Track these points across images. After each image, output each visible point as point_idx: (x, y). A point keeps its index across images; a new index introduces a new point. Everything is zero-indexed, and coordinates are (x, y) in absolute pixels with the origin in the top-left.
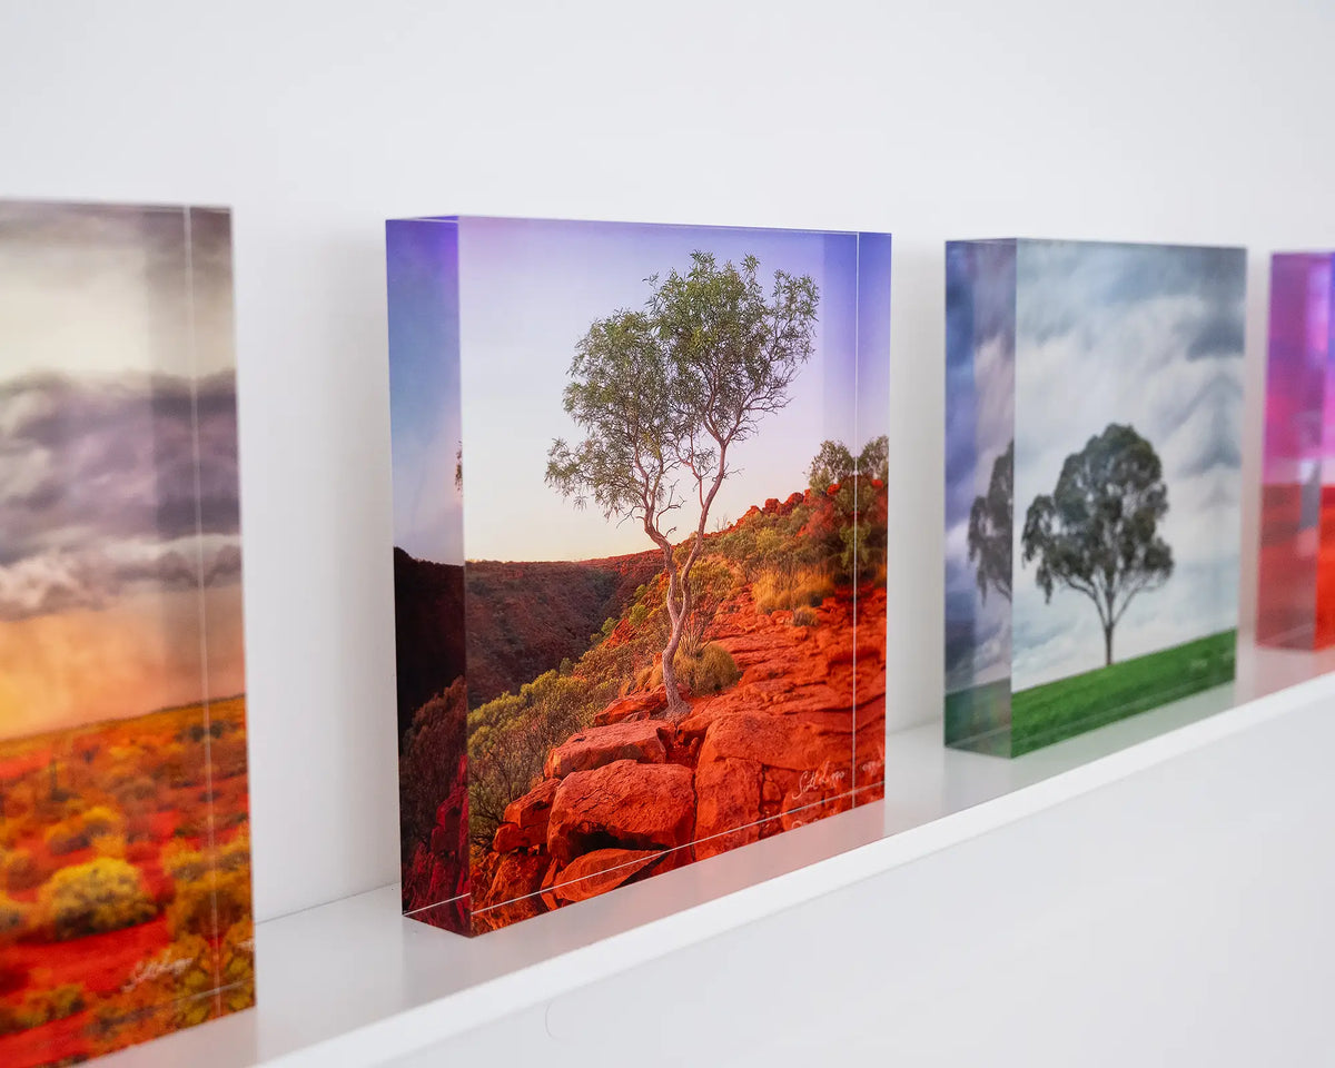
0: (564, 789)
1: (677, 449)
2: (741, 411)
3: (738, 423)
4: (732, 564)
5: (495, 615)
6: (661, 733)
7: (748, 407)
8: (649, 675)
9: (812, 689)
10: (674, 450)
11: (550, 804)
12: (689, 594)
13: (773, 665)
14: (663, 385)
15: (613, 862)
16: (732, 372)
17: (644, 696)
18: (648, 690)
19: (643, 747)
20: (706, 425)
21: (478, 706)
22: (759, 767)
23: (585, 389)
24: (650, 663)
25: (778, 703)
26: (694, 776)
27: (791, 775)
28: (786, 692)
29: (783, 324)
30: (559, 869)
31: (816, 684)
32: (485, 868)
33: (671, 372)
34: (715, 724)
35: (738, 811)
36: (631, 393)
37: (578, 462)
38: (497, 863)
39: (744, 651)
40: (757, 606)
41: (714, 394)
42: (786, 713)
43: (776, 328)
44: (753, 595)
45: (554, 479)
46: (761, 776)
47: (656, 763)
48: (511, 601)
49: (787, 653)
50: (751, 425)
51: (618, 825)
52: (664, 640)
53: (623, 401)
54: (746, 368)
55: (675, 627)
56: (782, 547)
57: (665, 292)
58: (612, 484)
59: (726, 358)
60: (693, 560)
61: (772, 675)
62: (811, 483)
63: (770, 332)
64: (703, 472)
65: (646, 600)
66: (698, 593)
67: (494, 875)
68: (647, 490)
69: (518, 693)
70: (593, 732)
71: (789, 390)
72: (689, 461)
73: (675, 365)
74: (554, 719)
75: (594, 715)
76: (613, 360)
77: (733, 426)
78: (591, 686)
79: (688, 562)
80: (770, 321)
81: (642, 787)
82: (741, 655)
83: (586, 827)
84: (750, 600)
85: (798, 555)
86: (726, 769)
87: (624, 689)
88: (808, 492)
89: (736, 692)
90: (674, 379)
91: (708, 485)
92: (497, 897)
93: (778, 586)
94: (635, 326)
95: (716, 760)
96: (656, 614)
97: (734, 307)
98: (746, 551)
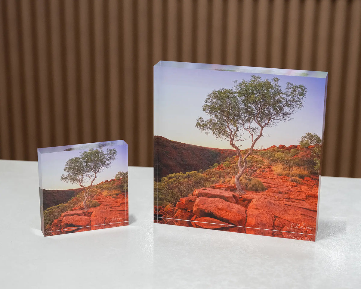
0: (199, 200)
1: (243, 126)
2: (270, 119)
3: (269, 122)
4: (264, 159)
5: (179, 154)
6: (234, 196)
7: (273, 118)
8: (230, 180)
9: (299, 201)
10: (242, 126)
11: (194, 202)
12: (246, 164)
13: (281, 190)
14: (238, 108)
15: (215, 222)
16: (267, 108)
17: (228, 185)
18: (230, 184)
19: (227, 198)
20: (255, 121)
21: (173, 173)
22: (273, 216)
23: (210, 106)
24: (231, 177)
25: (282, 201)
26: (246, 210)
27: (287, 222)
28: (286, 199)
29: (290, 98)
30: (197, 218)
31: (300, 200)
32: (173, 210)
33: (242, 106)
34: (255, 199)
35: (264, 225)
36: (226, 109)
37: (207, 123)
38: (177, 210)
39: (268, 183)
40: (274, 173)
41: (259, 113)
42: (286, 205)
43: (286, 98)
44: (273, 169)
45: (198, 126)
46: (274, 218)
47: (232, 203)
48: (184, 152)
49: (287, 188)
50: (274, 124)
51: (217, 214)
52: (236, 173)
53: (224, 111)
54: (273, 108)
55: (241, 171)
56: (286, 159)
57: (240, 85)
58: (218, 131)
59: (264, 104)
60: (248, 155)
61: (280, 193)
62: (300, 143)
63: (283, 99)
64: (253, 133)
65: (230, 161)
66: (250, 164)
67: (176, 212)
68: (231, 134)
69: (185, 174)
70: (209, 189)
71: (291, 116)
72: (248, 129)
73: (243, 104)
74: (196, 183)
75: (210, 185)
76: (220, 100)
77: (266, 123)
78: (210, 178)
79: (247, 155)
80: (284, 96)
81: (226, 207)
82: (267, 184)
83: (206, 211)
84: (271, 170)
85: (293, 162)
86: (259, 212)
87: (221, 182)
88: (299, 146)
89: (264, 193)
90: (243, 108)
91: (255, 137)
92: (176, 217)
93: (283, 169)
94: (228, 93)
95: (255, 209)
96: (233, 166)
97: (268, 91)
98: (270, 157)
